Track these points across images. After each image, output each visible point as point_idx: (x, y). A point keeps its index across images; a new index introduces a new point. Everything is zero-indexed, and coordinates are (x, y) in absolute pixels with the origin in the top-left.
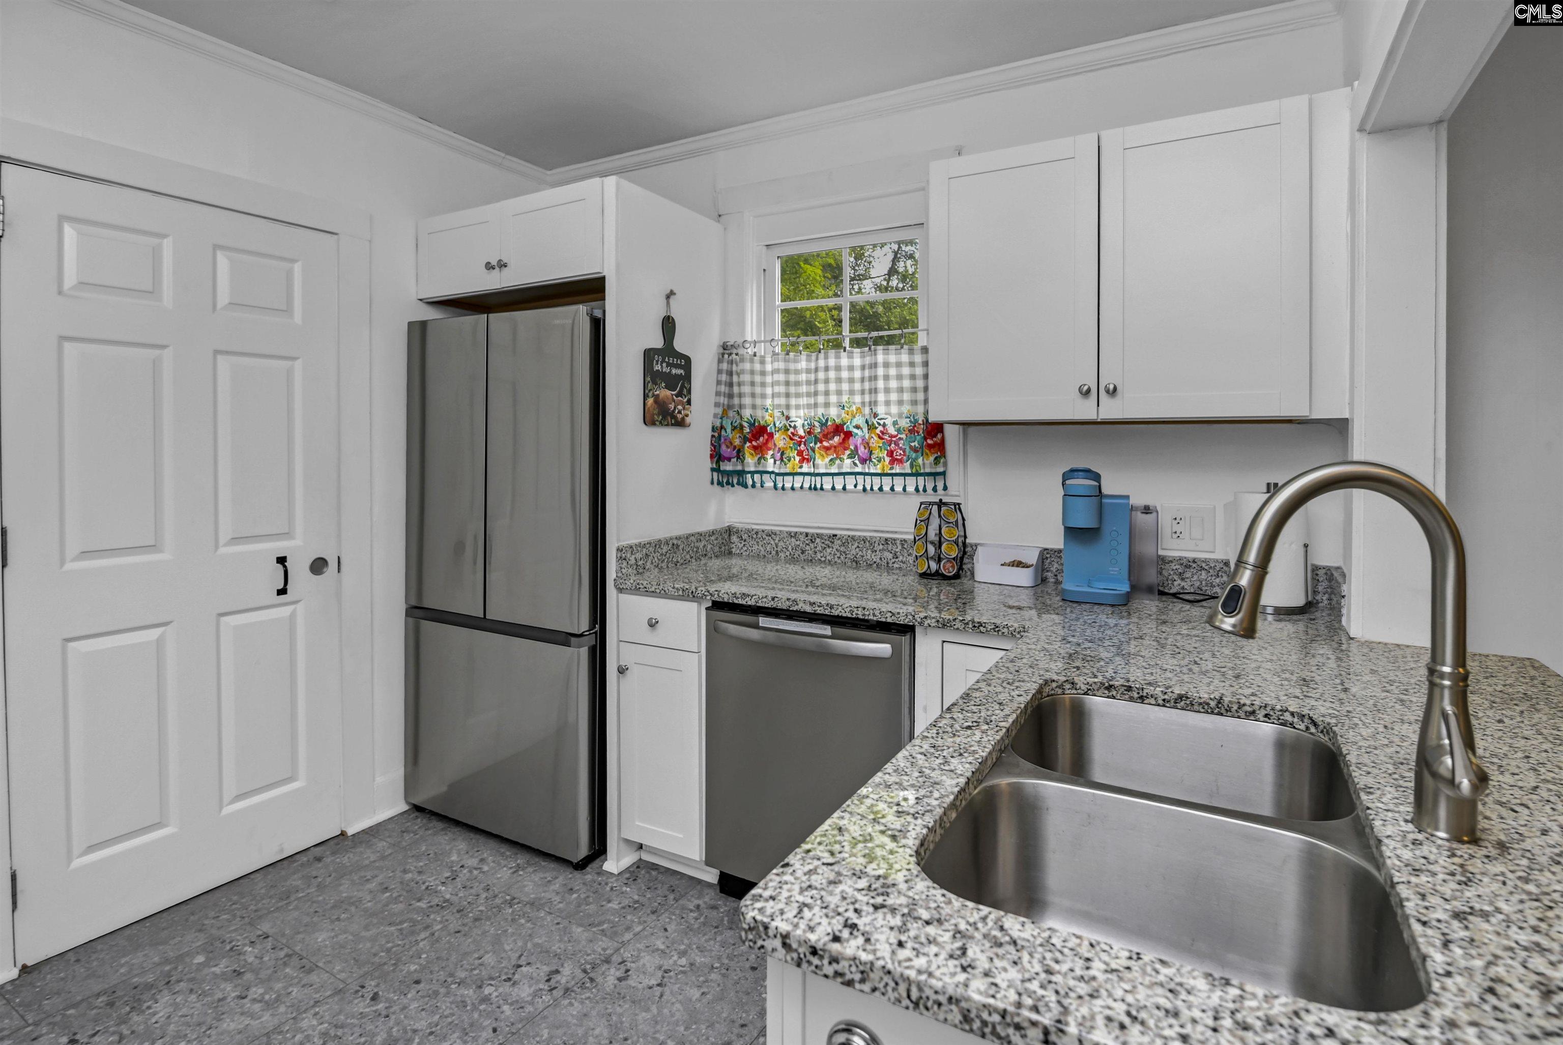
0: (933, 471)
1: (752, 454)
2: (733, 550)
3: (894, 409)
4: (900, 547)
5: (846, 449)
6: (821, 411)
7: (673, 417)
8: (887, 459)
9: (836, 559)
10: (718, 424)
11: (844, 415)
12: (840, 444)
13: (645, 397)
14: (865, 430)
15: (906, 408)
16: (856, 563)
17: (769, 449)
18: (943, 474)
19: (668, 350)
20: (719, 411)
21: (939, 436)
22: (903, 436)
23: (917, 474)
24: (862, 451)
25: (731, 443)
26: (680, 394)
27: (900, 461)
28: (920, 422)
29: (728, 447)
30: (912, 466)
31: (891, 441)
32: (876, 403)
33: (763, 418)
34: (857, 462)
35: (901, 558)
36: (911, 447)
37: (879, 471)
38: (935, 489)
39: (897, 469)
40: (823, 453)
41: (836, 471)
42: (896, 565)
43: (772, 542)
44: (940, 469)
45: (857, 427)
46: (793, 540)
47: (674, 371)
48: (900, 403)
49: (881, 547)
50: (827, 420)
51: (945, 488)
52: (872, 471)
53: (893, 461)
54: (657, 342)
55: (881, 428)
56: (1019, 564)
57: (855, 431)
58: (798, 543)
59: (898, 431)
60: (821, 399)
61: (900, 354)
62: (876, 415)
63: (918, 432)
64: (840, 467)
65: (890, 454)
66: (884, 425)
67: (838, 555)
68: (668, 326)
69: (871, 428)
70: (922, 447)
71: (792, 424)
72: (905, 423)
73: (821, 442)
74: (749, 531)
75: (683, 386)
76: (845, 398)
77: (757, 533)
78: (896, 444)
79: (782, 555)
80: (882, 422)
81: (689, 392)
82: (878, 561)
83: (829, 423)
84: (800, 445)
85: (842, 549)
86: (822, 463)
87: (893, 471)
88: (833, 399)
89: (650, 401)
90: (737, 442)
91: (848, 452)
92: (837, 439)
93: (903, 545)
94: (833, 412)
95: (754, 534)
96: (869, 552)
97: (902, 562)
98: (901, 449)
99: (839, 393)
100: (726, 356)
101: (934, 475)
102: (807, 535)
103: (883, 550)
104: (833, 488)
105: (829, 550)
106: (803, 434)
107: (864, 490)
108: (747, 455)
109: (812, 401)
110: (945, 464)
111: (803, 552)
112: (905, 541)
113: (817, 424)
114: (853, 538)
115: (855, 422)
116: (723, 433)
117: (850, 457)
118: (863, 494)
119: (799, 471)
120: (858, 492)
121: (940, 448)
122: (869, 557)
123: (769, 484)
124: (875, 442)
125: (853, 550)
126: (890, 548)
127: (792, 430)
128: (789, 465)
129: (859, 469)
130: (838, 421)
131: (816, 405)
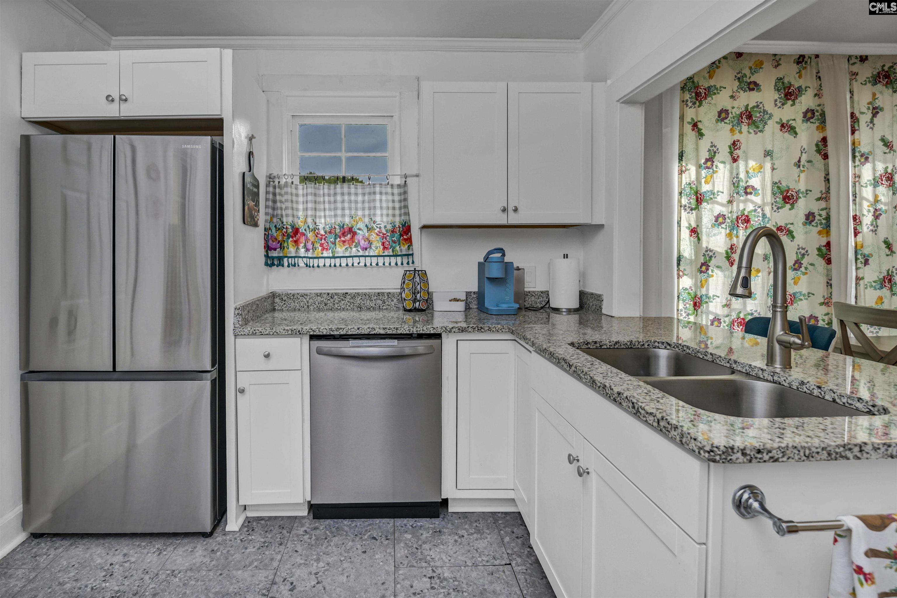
0: (407, 253)
1: (293, 246)
2: (276, 308)
3: (385, 219)
4: (387, 297)
5: (353, 242)
6: (339, 219)
8: (382, 247)
9: (348, 307)
10: (268, 227)
11: (353, 222)
12: (351, 239)
14: (365, 230)
15: (390, 218)
16: (360, 308)
17: (301, 243)
18: (412, 255)
20: (269, 218)
21: (409, 234)
22: (389, 234)
23: (396, 256)
24: (362, 243)
25: (276, 239)
27: (388, 248)
28: (397, 226)
29: (273, 241)
30: (393, 251)
31: (383, 237)
32: (375, 215)
33: (297, 223)
34: (360, 250)
35: (387, 303)
36: (392, 240)
37: (376, 254)
38: (408, 263)
39: (386, 253)
40: (341, 244)
41: (349, 255)
42: (384, 307)
43: (305, 300)
44: (411, 252)
45: (359, 229)
46: (319, 297)
48: (388, 215)
49: (375, 297)
50: (344, 225)
51: (413, 263)
52: (371, 254)
53: (385, 248)
55: (378, 229)
56: (456, 300)
57: (358, 231)
58: (322, 299)
59: (387, 231)
60: (339, 212)
61: (387, 188)
62: (374, 222)
63: (396, 232)
64: (350, 253)
65: (383, 244)
66: (380, 228)
67: (349, 304)
68: (252, 159)
69: (369, 229)
70: (399, 240)
71: (317, 227)
72: (389, 227)
73: (340, 238)
74: (287, 295)
76: (353, 212)
77: (293, 295)
78: (386, 239)
79: (312, 308)
80: (379, 226)
82: (374, 306)
83: (345, 227)
84: (321, 240)
85: (352, 301)
86: (340, 250)
87: (384, 254)
88: (347, 212)
90: (280, 238)
92: (349, 236)
93: (388, 295)
94: (347, 220)
95: (292, 296)
96: (368, 301)
97: (388, 305)
98: (388, 241)
99: (350, 209)
100: (272, 183)
101: (408, 255)
102: (328, 294)
103: (377, 299)
104: (347, 265)
105: (343, 302)
106: (323, 233)
107: (365, 265)
108: (290, 246)
109: (333, 213)
110: (412, 249)
111: (326, 305)
112: (390, 293)
113: (337, 227)
114: (358, 294)
115: (358, 226)
116: (270, 232)
117: (355, 247)
118: (364, 269)
119: (321, 256)
120: (361, 267)
121: (409, 240)
122: (368, 304)
123: (302, 264)
124: (373, 237)
125: (358, 301)
126: (381, 298)
127: (317, 231)
128: (315, 252)
129: (359, 254)
130: (350, 226)
131: (336, 216)
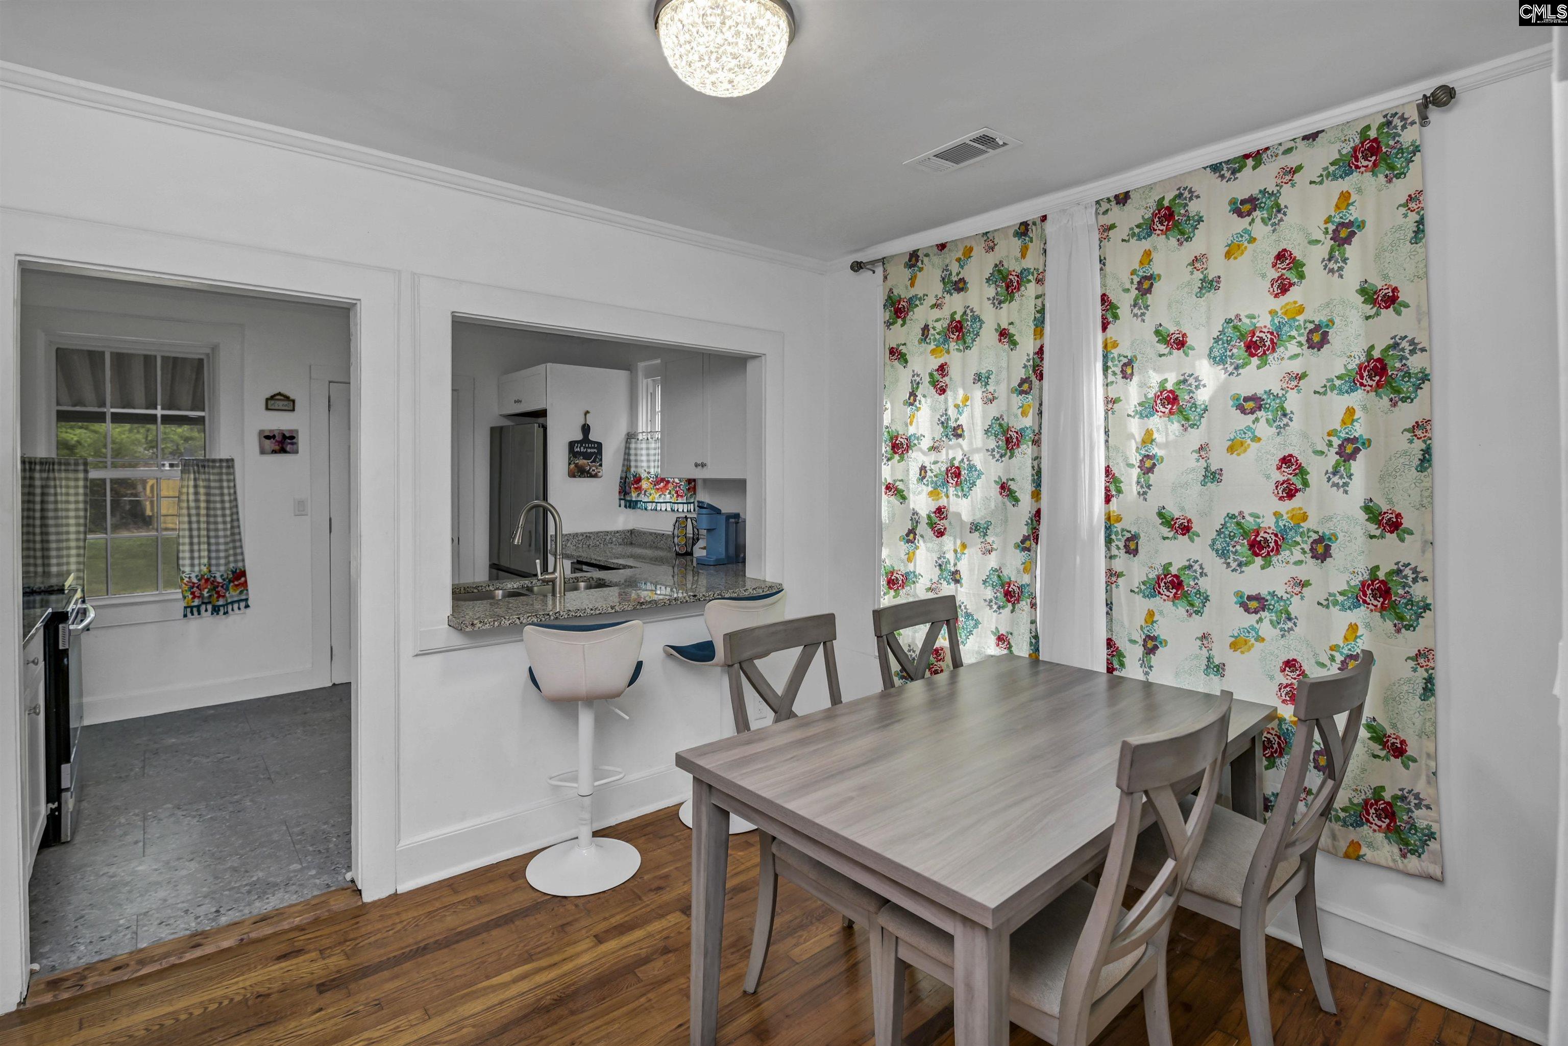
1: (636, 492)
5: (667, 489)
7: (588, 472)
10: (621, 475)
13: (570, 464)
17: (641, 489)
19: (586, 440)
20: (621, 468)
26: (594, 461)
27: (682, 496)
33: (639, 472)
39: (680, 500)
47: (589, 450)
53: (678, 496)
54: (579, 436)
68: (586, 429)
71: (650, 475)
75: (596, 457)
78: (679, 487)
81: (601, 460)
89: (572, 466)
91: (668, 491)
95: (640, 533)
100: (630, 440)
116: (627, 480)
127: (649, 479)
128: (651, 497)
